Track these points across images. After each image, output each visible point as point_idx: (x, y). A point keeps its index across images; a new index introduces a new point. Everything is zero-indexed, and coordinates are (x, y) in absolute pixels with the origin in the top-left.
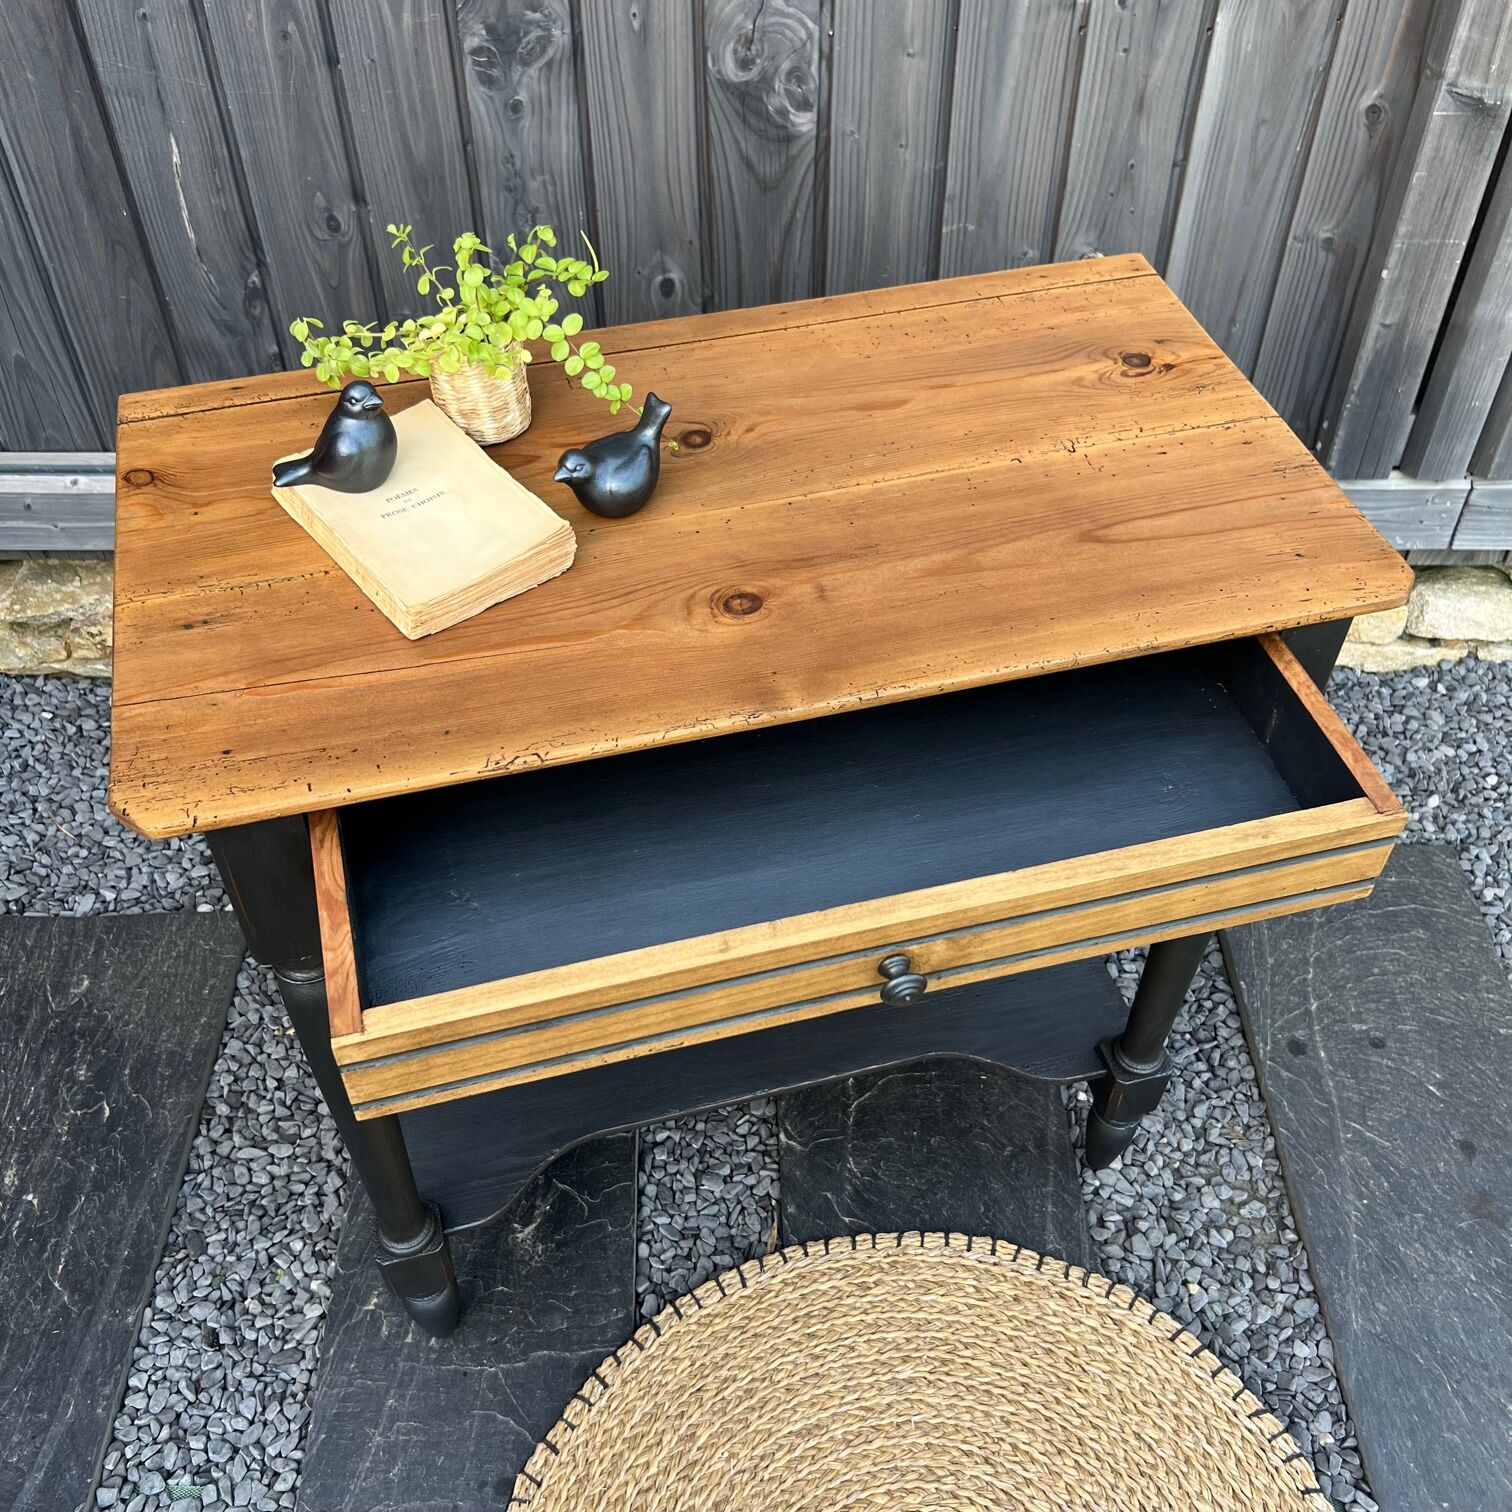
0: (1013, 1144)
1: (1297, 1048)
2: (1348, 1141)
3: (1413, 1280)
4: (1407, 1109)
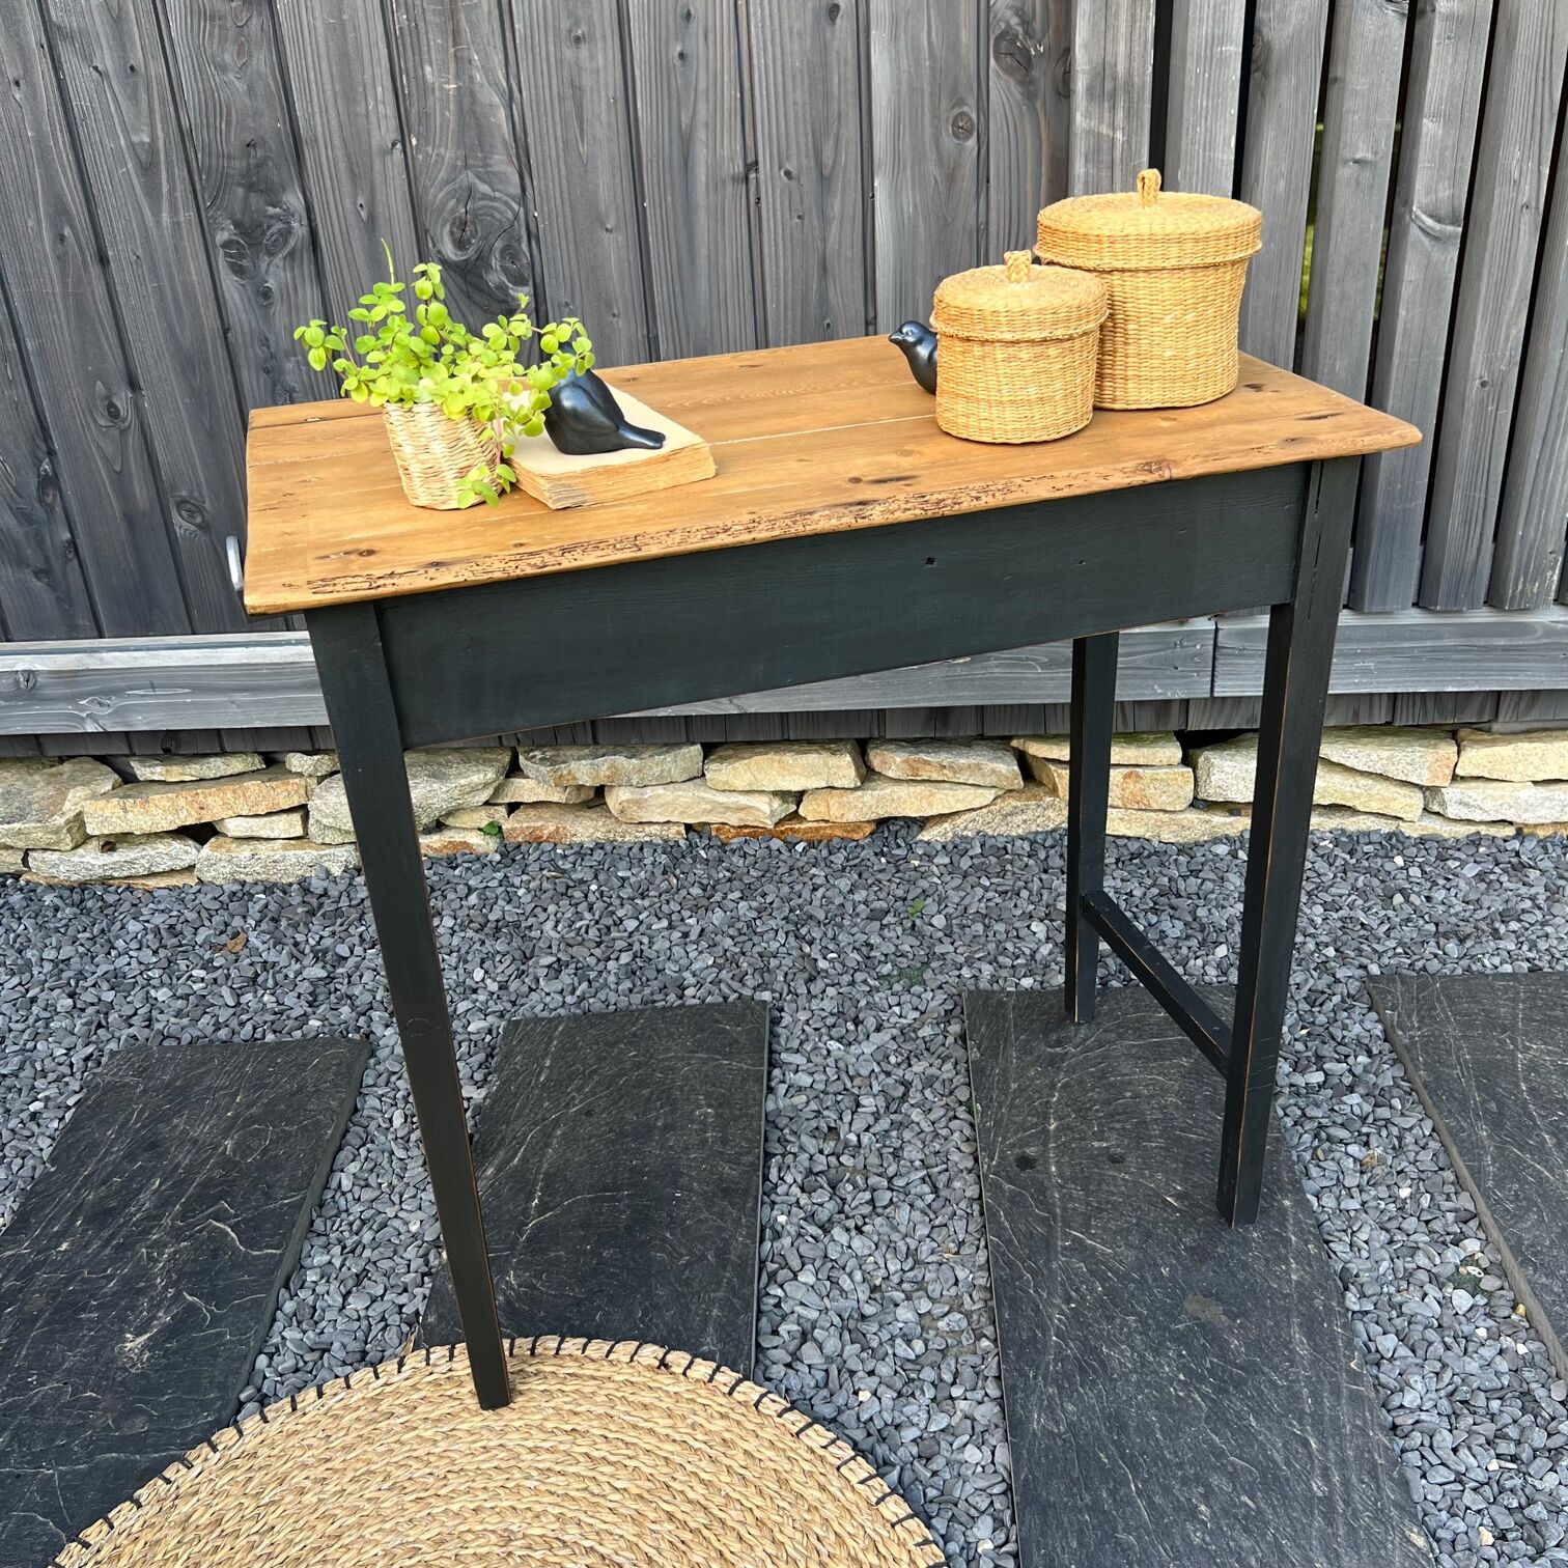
0: (690, 1252)
1: (1025, 1163)
2: (1065, 1248)
3: (1111, 1380)
4: (1138, 1218)
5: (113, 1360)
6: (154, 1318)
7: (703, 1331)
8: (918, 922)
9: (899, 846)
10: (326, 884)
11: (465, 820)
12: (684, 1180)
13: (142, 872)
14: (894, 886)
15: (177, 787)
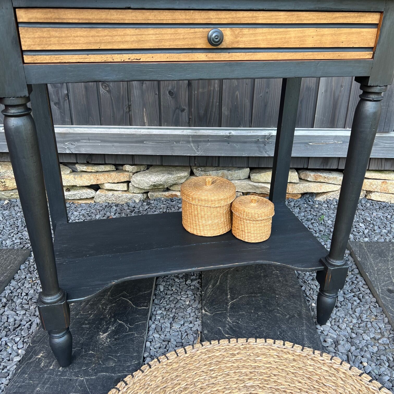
0: (289, 315)
1: (390, 291)
5: (97, 341)
6: (108, 328)
7: (303, 340)
8: (323, 222)
9: (309, 201)
10: (134, 204)
11: (176, 188)
12: (277, 292)
13: (78, 198)
14: (312, 212)
15: (90, 173)
